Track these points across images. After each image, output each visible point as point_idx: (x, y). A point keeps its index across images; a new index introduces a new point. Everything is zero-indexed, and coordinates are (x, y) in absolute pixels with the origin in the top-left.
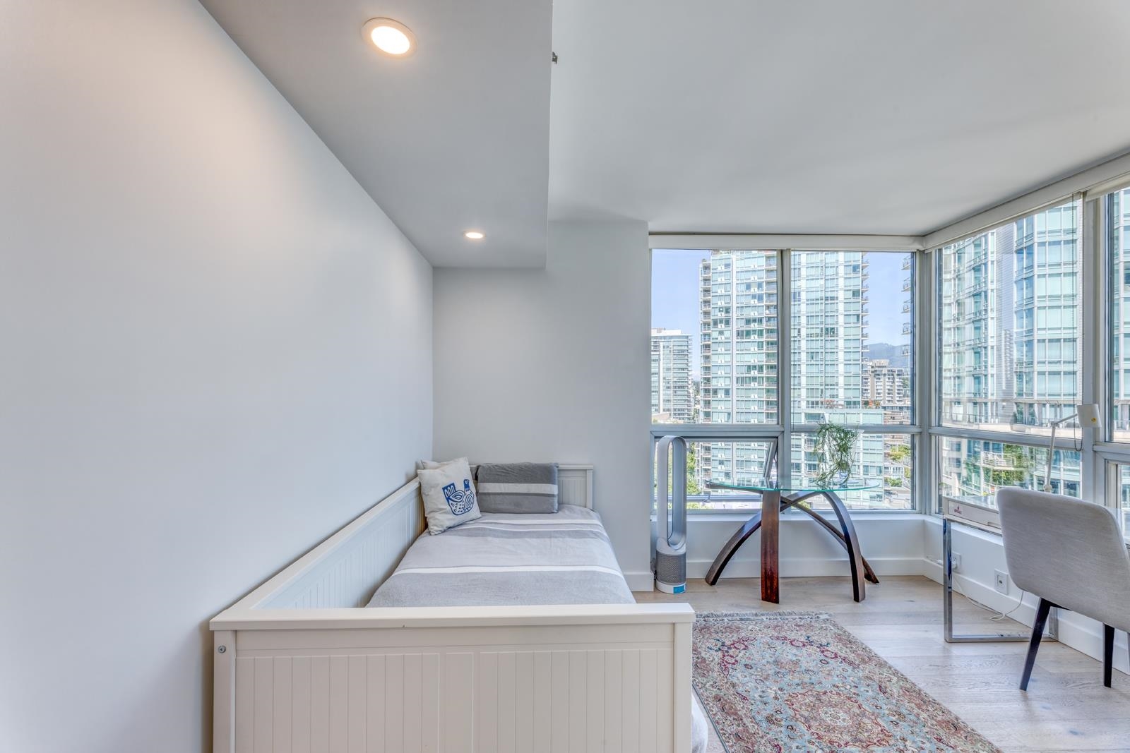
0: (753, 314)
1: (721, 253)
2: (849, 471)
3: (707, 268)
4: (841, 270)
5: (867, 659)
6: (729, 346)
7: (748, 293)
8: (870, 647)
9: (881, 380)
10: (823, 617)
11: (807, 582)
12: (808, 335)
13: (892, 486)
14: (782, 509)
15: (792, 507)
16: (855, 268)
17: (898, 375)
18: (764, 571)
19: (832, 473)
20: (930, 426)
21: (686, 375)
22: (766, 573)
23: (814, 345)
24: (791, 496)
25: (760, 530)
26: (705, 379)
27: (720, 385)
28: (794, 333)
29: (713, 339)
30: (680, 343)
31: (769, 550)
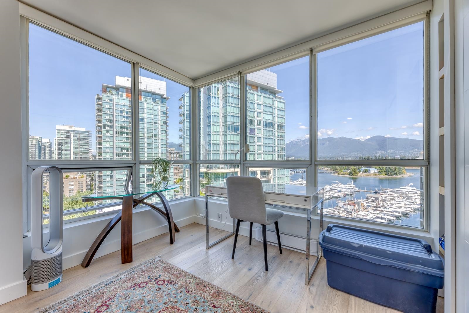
0: (124, 125)
1: (107, 94)
2: (168, 181)
3: (99, 99)
4: (160, 113)
5: (179, 275)
6: (112, 138)
7: (121, 115)
8: (180, 267)
9: (173, 155)
10: (156, 260)
11: (148, 243)
12: (147, 137)
13: (176, 193)
14: (134, 206)
15: (141, 204)
16: (164, 113)
17: (178, 154)
18: (123, 245)
19: (160, 183)
20: (196, 160)
21: (88, 151)
22: (124, 245)
23: (150, 141)
24: (139, 198)
25: (121, 221)
26: (99, 153)
27: (107, 156)
28: (141, 135)
29: (103, 134)
30: (85, 135)
31: (126, 232)
